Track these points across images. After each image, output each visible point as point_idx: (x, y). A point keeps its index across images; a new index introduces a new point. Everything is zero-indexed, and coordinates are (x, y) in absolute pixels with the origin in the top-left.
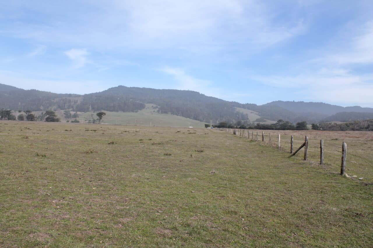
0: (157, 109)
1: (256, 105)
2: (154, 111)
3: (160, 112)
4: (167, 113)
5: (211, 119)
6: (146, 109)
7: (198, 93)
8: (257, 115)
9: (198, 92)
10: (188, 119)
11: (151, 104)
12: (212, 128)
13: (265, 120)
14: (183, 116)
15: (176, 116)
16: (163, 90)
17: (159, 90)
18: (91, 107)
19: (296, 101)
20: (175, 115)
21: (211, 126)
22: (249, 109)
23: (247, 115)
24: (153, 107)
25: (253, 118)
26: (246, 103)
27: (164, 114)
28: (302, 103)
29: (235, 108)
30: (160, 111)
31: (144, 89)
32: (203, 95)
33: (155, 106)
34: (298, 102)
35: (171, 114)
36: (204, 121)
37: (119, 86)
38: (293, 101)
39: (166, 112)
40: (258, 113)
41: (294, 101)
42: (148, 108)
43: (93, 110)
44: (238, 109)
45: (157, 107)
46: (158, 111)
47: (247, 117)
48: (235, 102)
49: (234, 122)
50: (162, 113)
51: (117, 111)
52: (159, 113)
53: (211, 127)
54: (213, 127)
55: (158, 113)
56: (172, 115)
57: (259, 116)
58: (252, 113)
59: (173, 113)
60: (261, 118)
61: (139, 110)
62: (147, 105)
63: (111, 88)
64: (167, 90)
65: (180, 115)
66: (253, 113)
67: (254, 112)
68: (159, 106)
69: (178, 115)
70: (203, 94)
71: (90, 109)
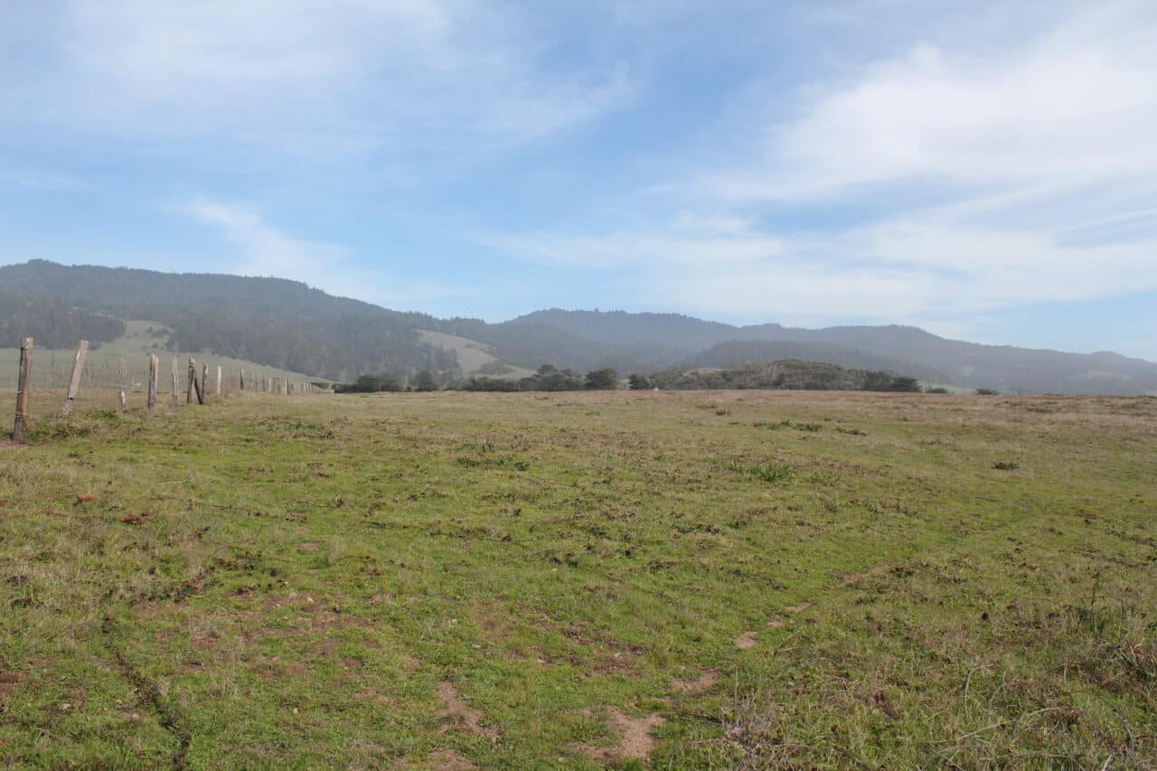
0: (166, 339)
1: (483, 322)
2: (155, 345)
3: (176, 347)
4: (199, 351)
5: (343, 369)
6: (129, 337)
7: (304, 286)
8: (486, 352)
9: (302, 281)
10: (268, 367)
11: (144, 322)
13: (508, 367)
14: (252, 358)
15: (230, 360)
16: (189, 276)
17: (174, 276)
19: (603, 310)
20: (225, 357)
23: (454, 351)
24: (150, 330)
25: (473, 360)
26: (454, 317)
27: (189, 352)
28: (620, 315)
29: (419, 331)
30: (177, 344)
31: (121, 272)
32: (318, 294)
33: (157, 327)
34: (609, 314)
35: (213, 353)
36: (321, 373)
37: (31, 262)
38: (593, 310)
39: (195, 348)
40: (489, 348)
41: (597, 310)
42: (135, 334)
44: (427, 336)
45: (165, 332)
46: (169, 345)
47: (455, 358)
48: (418, 315)
50: (182, 350)
52: (173, 351)
55: (168, 350)
56: (217, 356)
57: (491, 353)
58: (469, 346)
59: (219, 350)
60: (496, 362)
61: (102, 343)
62: (132, 326)
66: (473, 345)
67: (474, 343)
68: (172, 327)
69: (234, 357)
70: (318, 290)
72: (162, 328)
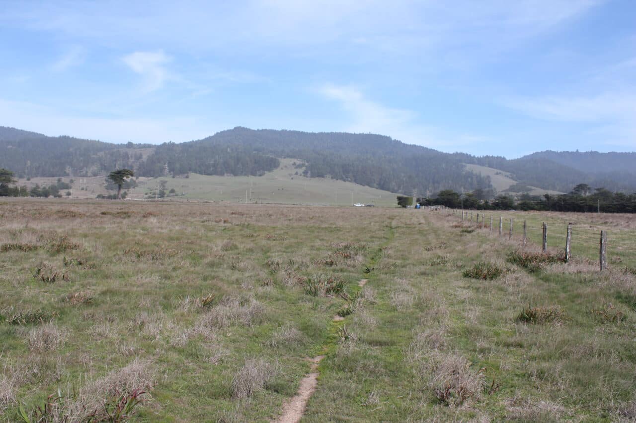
0: (304, 169)
1: (504, 158)
2: (297, 173)
3: (309, 174)
4: (323, 177)
5: (414, 188)
6: (282, 169)
7: (388, 138)
8: (510, 178)
9: (388, 136)
10: (367, 187)
11: (293, 159)
12: (416, 207)
13: (529, 187)
14: (356, 181)
15: (342, 182)
16: (321, 134)
17: (313, 134)
18: (169, 166)
20: (339, 181)
21: (415, 199)
22: (490, 166)
23: (488, 177)
24: (294, 164)
25: (501, 184)
26: (485, 155)
27: (317, 178)
28: (594, 154)
29: (464, 164)
30: (309, 172)
31: (284, 132)
32: (398, 143)
33: (298, 162)
34: (587, 154)
35: (332, 178)
36: (400, 191)
37: (235, 128)
38: (575, 151)
39: (321, 175)
40: (511, 175)
41: (577, 151)
42: (286, 167)
43: (172, 173)
44: (469, 167)
45: (303, 165)
46: (305, 173)
47: (490, 182)
48: (462, 154)
49: (464, 192)
50: (313, 176)
51: (222, 174)
52: (307, 177)
53: (415, 203)
54: (421, 205)
55: (304, 176)
56: (334, 180)
57: (512, 178)
58: (497, 174)
59: (335, 176)
60: (517, 184)
61: (266, 172)
62: (284, 161)
63: (221, 132)
64: (328, 134)
65: (350, 180)
66: (500, 173)
67: (502, 171)
68: (308, 162)
69: (345, 181)
70: (398, 141)
71: (167, 171)
72: (301, 163)
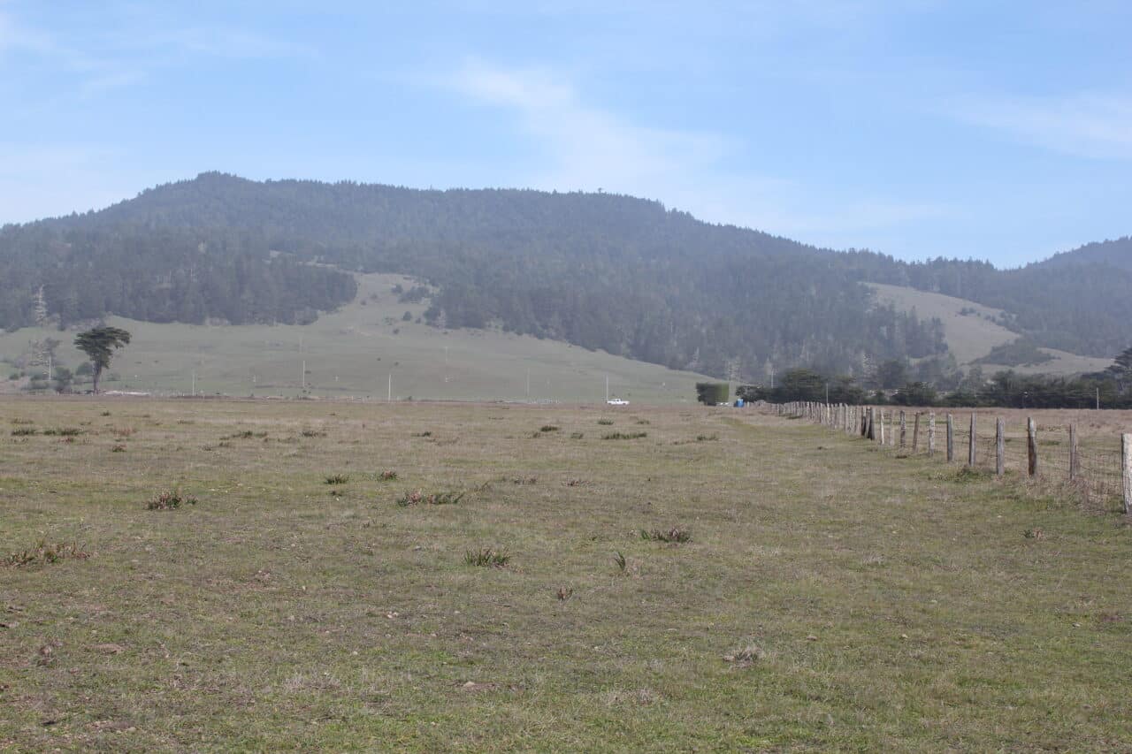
0: (425, 305)
1: (989, 266)
2: (407, 317)
3: (442, 318)
4: (480, 325)
5: (732, 356)
6: (364, 303)
7: (655, 207)
8: (999, 324)
9: (653, 199)
10: (601, 354)
11: (387, 276)
12: (736, 404)
13: (1045, 350)
14: (571, 338)
16: (457, 194)
17: (433, 195)
18: (46, 298)
20: (525, 336)
21: (732, 391)
22: (946, 290)
23: (937, 322)
24: (398, 290)
25: (973, 341)
26: (934, 258)
27: (463, 329)
29: (870, 285)
30: (443, 313)
32: (682, 220)
33: (409, 284)
35: (506, 329)
36: (693, 364)
37: (201, 177)
39: (473, 321)
40: (1002, 315)
42: (374, 297)
43: (57, 315)
44: (885, 294)
45: (423, 292)
46: (431, 316)
47: (940, 335)
48: (866, 255)
49: (862, 365)
50: (452, 324)
51: (197, 319)
52: (437, 326)
53: (734, 397)
54: (745, 400)
55: (428, 324)
56: (512, 334)
57: (1012, 329)
58: (964, 313)
59: (514, 325)
60: (1017, 341)
61: (319, 312)
62: (369, 283)
63: (160, 189)
64: (476, 193)
65: (554, 334)
66: (972, 311)
67: (975, 305)
68: (433, 283)
69: (540, 336)
70: (682, 213)
71: (41, 310)
72: (417, 286)
